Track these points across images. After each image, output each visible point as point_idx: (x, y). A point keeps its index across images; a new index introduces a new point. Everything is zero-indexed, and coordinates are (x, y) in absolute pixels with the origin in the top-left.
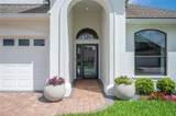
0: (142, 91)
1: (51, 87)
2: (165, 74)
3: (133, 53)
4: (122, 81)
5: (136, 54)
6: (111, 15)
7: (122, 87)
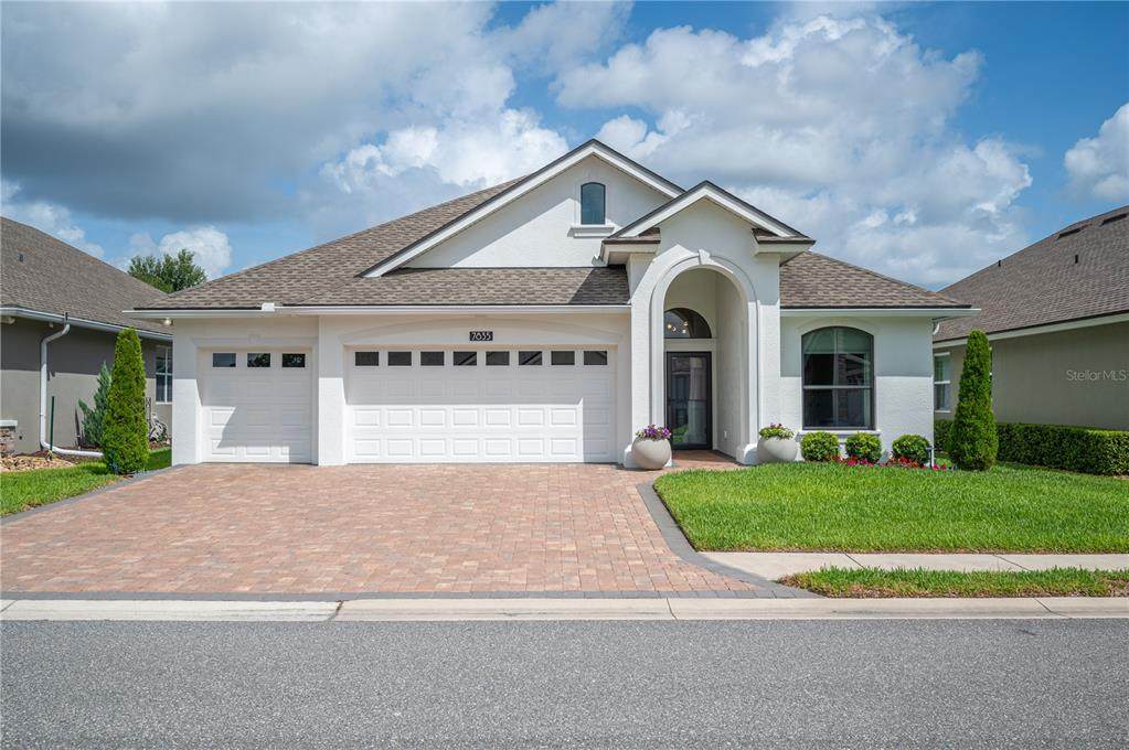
0: (816, 454)
1: (649, 442)
2: (872, 427)
3: (799, 380)
4: (774, 432)
5: (806, 382)
6: (751, 305)
7: (773, 443)
